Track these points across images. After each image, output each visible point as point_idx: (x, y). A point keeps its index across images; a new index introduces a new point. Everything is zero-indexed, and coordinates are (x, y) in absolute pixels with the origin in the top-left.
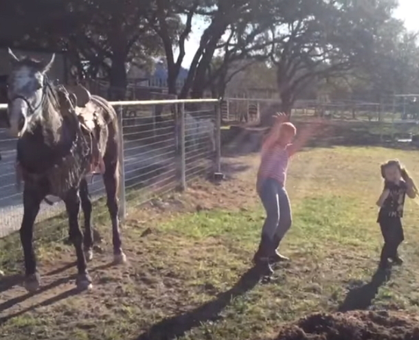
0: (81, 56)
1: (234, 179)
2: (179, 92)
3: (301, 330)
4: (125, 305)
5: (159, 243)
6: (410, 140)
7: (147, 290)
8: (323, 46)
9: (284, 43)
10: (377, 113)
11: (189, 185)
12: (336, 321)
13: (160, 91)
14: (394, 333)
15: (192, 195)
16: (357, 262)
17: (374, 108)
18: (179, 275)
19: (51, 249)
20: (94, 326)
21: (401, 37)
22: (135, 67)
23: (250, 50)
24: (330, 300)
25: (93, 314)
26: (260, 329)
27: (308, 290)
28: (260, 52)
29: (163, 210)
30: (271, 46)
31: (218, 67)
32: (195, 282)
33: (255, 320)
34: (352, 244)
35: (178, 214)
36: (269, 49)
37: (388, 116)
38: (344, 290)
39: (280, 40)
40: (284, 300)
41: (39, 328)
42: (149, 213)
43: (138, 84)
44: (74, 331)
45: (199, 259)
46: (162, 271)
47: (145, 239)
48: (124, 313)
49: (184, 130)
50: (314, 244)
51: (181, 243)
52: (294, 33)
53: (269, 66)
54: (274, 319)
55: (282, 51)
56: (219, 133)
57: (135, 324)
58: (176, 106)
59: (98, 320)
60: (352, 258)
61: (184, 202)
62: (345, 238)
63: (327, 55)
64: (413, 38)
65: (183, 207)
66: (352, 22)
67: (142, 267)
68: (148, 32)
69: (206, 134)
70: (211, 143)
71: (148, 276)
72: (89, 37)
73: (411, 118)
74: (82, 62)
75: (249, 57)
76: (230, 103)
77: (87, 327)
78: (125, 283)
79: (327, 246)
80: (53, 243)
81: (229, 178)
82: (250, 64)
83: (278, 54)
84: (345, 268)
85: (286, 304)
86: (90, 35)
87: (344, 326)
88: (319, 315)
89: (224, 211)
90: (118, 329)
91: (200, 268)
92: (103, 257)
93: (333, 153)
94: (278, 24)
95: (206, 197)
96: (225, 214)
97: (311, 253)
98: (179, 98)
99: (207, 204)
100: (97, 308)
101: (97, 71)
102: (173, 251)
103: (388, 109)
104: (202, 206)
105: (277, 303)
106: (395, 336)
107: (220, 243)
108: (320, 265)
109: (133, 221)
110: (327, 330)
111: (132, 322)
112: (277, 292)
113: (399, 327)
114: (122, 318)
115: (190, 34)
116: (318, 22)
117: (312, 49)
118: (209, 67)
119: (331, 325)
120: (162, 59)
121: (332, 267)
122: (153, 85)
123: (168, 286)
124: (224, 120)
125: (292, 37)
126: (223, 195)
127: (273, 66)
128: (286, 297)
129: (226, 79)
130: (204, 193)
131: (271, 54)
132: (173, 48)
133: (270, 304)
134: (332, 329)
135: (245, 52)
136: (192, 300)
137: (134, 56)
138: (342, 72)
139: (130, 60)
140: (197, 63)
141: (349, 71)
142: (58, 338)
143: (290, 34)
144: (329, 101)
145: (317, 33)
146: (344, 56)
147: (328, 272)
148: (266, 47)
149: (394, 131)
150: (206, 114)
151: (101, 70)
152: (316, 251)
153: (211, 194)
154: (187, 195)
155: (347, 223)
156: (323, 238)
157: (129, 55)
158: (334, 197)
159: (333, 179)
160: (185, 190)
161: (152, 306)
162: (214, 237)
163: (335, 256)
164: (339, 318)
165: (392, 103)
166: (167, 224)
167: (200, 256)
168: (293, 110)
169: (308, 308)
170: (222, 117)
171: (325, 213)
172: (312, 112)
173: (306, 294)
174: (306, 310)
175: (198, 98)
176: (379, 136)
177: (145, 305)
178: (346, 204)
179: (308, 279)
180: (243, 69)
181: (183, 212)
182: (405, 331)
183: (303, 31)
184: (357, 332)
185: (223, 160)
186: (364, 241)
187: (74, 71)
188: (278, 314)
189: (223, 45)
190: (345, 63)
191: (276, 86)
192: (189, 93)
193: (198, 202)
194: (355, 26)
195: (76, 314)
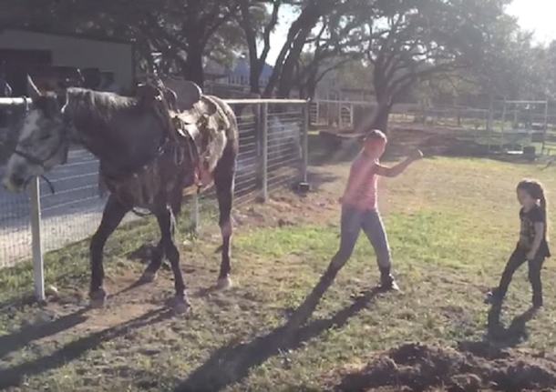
0: (152, 48)
1: (322, 190)
2: (262, 90)
3: (392, 361)
4: (193, 328)
6: (521, 152)
7: (219, 313)
8: (426, 44)
9: (382, 39)
10: (485, 121)
11: (271, 197)
12: (431, 351)
13: (242, 89)
14: (496, 367)
15: (274, 207)
16: (457, 287)
17: (481, 116)
18: (256, 296)
19: (112, 264)
20: (158, 352)
21: (514, 36)
22: (213, 62)
23: (344, 45)
24: (426, 328)
25: (158, 338)
26: (345, 359)
27: (402, 317)
28: (356, 49)
30: (368, 42)
31: (306, 64)
32: (273, 305)
33: (340, 349)
34: (452, 267)
35: (258, 228)
36: (366, 45)
37: (497, 124)
38: (442, 317)
39: (377, 36)
40: (374, 327)
43: (216, 80)
44: (136, 357)
45: (280, 280)
46: (238, 292)
47: (218, 256)
48: (193, 338)
49: (266, 135)
50: (410, 266)
51: (260, 261)
52: (394, 27)
53: (365, 64)
54: (362, 348)
55: (380, 47)
56: (306, 139)
57: (205, 350)
58: (259, 106)
59: (163, 346)
60: (452, 283)
61: (265, 216)
62: (445, 260)
63: (430, 54)
64: (528, 37)
65: (264, 221)
66: (458, 17)
68: (229, 23)
69: (291, 139)
70: (297, 150)
71: (222, 297)
72: (162, 26)
73: (522, 128)
74: (153, 54)
75: (343, 53)
76: (320, 106)
77: (150, 353)
79: (424, 268)
80: (114, 257)
81: (316, 190)
82: (343, 63)
83: (375, 51)
84: (442, 293)
85: (375, 333)
86: (163, 23)
87: (441, 358)
88: (413, 345)
89: (310, 226)
90: (186, 356)
91: (281, 289)
93: (434, 164)
94: (376, 18)
95: (290, 210)
96: (311, 230)
97: (406, 276)
98: (262, 98)
99: (290, 217)
100: (163, 332)
101: (169, 65)
102: (251, 270)
103: (497, 117)
104: (285, 220)
105: (367, 331)
106: (496, 369)
107: (303, 263)
108: (415, 289)
109: (205, 235)
110: (421, 362)
111: (201, 348)
112: (366, 319)
113: (500, 360)
114: (190, 344)
115: (276, 26)
116: (422, 16)
117: (414, 46)
118: (298, 65)
119: (426, 356)
120: (244, 54)
121: (429, 292)
122: (233, 82)
123: (243, 308)
124: (313, 124)
125: (392, 32)
126: (309, 209)
127: (369, 65)
128: (375, 324)
129: (317, 77)
130: (288, 205)
131: (368, 52)
132: (257, 41)
133: (358, 331)
134: (426, 361)
135: (339, 48)
136: (271, 325)
137: (212, 49)
138: (447, 73)
139: (208, 54)
140: (283, 59)
141: (455, 73)
142: (117, 364)
143: (390, 29)
144: (431, 106)
145: (420, 29)
146: (450, 55)
147: (425, 297)
148: (363, 43)
149: (503, 141)
150: (293, 116)
151: (174, 65)
152: (413, 273)
153: (295, 206)
154: (268, 207)
155: (447, 243)
156: (420, 259)
157: (206, 48)
158: (434, 213)
159: (434, 194)
160: (267, 202)
161: (225, 330)
162: (298, 255)
163: (433, 279)
164: (435, 348)
165: (502, 109)
166: (245, 238)
167: (280, 276)
168: (391, 116)
169: (401, 337)
170: (310, 121)
171: (424, 231)
172: (411, 117)
173: (398, 321)
174: (398, 339)
175: (283, 98)
176: (486, 146)
177: (217, 330)
178: (448, 222)
179: (402, 304)
180: (336, 67)
181: (263, 227)
182: (509, 364)
183: (404, 27)
184: (455, 364)
185: (311, 169)
186: (466, 264)
187: (144, 63)
188: (367, 343)
189: (313, 40)
190: (451, 64)
191: (372, 87)
192: (273, 92)
193: (281, 215)
194: (463, 23)
195: (138, 338)
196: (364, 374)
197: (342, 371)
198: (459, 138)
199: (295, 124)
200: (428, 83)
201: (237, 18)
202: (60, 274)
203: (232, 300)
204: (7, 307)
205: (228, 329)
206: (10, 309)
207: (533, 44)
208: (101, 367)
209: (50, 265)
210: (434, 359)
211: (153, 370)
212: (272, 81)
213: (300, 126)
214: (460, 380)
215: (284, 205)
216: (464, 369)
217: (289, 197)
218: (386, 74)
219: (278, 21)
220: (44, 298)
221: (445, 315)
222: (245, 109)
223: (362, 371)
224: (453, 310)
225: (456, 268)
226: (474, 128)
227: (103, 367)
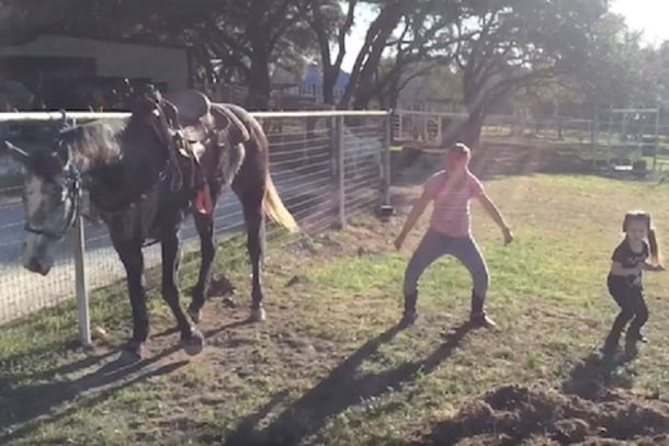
0: (211, 53)
2: (337, 101)
3: (489, 406)
4: (262, 373)
5: (309, 296)
6: (630, 168)
7: (291, 355)
8: (522, 46)
9: (473, 41)
10: (590, 133)
11: (349, 222)
12: (532, 394)
13: (313, 100)
14: (605, 410)
15: (352, 233)
16: (560, 321)
17: (585, 127)
18: (333, 335)
20: (222, 401)
21: (620, 37)
22: (281, 69)
23: (430, 48)
24: (525, 369)
25: (221, 386)
26: (435, 405)
27: (498, 356)
28: (442, 52)
29: (314, 252)
30: (456, 44)
31: (388, 70)
32: (353, 345)
33: (431, 394)
34: (553, 298)
35: (335, 259)
36: (454, 47)
37: (603, 137)
38: (543, 355)
39: (468, 37)
40: (468, 368)
41: (151, 404)
42: (298, 257)
43: (285, 90)
44: (197, 407)
45: (360, 317)
46: (312, 331)
47: (290, 290)
48: (261, 384)
49: (342, 152)
50: (507, 297)
51: (336, 295)
52: (486, 28)
53: (453, 70)
54: (454, 393)
55: (470, 51)
56: (388, 156)
58: (334, 120)
59: (227, 394)
60: (554, 316)
61: (342, 244)
62: (546, 291)
63: (527, 57)
64: (636, 37)
65: (341, 250)
66: (559, 16)
67: (287, 326)
68: (298, 24)
69: (371, 156)
70: (377, 169)
71: (294, 337)
72: (221, 28)
73: (631, 140)
74: (212, 61)
75: (429, 58)
76: (404, 118)
77: (213, 403)
78: (263, 347)
79: (523, 300)
81: (400, 213)
82: (429, 68)
83: (465, 55)
84: (545, 328)
85: (470, 374)
86: (223, 26)
87: (543, 401)
88: (511, 387)
89: (393, 255)
90: (253, 404)
91: (361, 328)
92: (235, 312)
93: (533, 182)
94: (465, 17)
95: (370, 237)
96: (394, 258)
97: (503, 309)
98: (337, 109)
99: (372, 245)
100: (227, 378)
101: (230, 74)
102: (327, 306)
103: (604, 128)
104: (365, 249)
105: (459, 372)
106: (605, 413)
107: (387, 296)
108: (513, 324)
109: (275, 267)
110: (521, 407)
112: (459, 359)
113: (610, 403)
114: (257, 392)
115: (352, 28)
116: (517, 15)
117: (507, 49)
118: (377, 70)
119: (526, 400)
120: (316, 60)
121: (529, 327)
122: (304, 92)
123: (319, 349)
124: (395, 139)
125: (483, 33)
126: (392, 235)
127: (458, 72)
128: (470, 364)
129: (398, 87)
130: (368, 232)
131: (456, 56)
132: (331, 44)
133: (450, 373)
134: (527, 405)
135: (423, 51)
137: (280, 56)
138: (546, 80)
139: (275, 61)
140: (361, 65)
141: (554, 79)
142: (176, 416)
143: (481, 29)
144: (529, 117)
145: (516, 29)
146: (549, 59)
147: (524, 332)
148: (450, 46)
149: (611, 156)
150: (372, 130)
151: (236, 73)
152: (510, 306)
153: (376, 233)
154: (346, 234)
155: (549, 271)
156: (518, 290)
157: (273, 53)
158: (534, 238)
159: (533, 216)
160: (344, 228)
161: (298, 375)
162: (380, 288)
163: (533, 312)
164: (536, 391)
165: (608, 120)
166: (320, 270)
167: (361, 312)
168: (484, 128)
169: (497, 378)
170: (392, 135)
171: (522, 258)
172: (506, 130)
173: (495, 361)
174: (494, 380)
175: (361, 109)
176: (592, 161)
177: (289, 374)
178: (549, 248)
179: (498, 342)
180: (420, 74)
181: (341, 256)
182: (619, 407)
183: (497, 27)
184: (558, 408)
185: (394, 190)
186: (569, 294)
187: (202, 71)
188: (460, 386)
189: (394, 43)
190: (551, 69)
191: (461, 96)
192: (350, 104)
193: (360, 243)
194: (563, 22)
195: (199, 386)
196: (456, 421)
197: (432, 420)
198: (561, 153)
199: (375, 139)
200: (523, 90)
201: (308, 18)
202: (108, 315)
203: (306, 340)
204: (48, 353)
205: (301, 373)
206: (51, 355)
207: (642, 45)
208: (157, 420)
209: (97, 304)
210: (535, 403)
211: (216, 422)
212: (349, 89)
213: (381, 140)
214: (565, 426)
215: (363, 231)
216: (569, 413)
217: (368, 222)
218: (477, 80)
219: (355, 20)
220: (90, 341)
221: (547, 353)
222: (318, 123)
223: (455, 418)
224: (556, 347)
225: (558, 299)
226: (578, 142)
227: (160, 419)
